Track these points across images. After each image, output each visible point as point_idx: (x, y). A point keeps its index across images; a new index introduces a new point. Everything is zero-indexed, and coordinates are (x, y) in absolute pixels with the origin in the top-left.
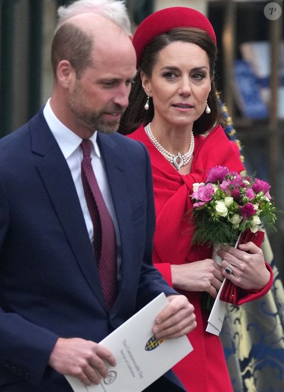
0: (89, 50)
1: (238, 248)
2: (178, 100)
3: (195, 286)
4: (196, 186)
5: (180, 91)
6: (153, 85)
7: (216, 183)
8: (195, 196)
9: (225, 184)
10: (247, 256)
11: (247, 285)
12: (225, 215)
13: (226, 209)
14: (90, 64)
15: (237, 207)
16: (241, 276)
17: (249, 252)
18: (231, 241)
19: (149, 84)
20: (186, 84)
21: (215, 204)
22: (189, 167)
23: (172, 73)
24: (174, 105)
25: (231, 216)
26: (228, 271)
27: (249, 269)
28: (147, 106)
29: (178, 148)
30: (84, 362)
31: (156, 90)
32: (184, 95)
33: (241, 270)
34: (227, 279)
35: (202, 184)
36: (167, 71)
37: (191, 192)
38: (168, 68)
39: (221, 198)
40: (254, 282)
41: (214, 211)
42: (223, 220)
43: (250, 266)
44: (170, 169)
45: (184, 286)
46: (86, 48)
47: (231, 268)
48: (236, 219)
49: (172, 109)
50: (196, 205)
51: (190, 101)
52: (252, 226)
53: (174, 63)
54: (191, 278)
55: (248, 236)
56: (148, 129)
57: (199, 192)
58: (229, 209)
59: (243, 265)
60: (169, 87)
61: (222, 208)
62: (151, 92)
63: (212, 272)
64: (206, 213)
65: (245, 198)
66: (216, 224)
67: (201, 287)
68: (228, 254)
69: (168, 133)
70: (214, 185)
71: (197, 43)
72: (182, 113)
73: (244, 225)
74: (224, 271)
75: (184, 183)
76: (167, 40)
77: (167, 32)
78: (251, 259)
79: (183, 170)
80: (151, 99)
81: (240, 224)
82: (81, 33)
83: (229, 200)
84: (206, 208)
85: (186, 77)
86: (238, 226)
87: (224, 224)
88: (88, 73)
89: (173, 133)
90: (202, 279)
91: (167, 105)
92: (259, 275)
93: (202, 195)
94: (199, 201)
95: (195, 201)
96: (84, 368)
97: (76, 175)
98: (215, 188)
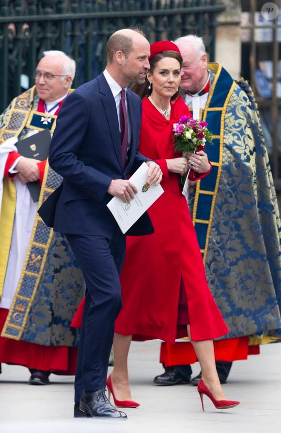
0: (131, 43)
1: (195, 153)
2: (167, 85)
3: (177, 171)
4: (175, 125)
5: (169, 81)
6: (154, 78)
7: (184, 123)
8: (175, 130)
9: (188, 123)
10: (201, 157)
11: (201, 171)
12: (190, 138)
13: (191, 136)
14: (132, 50)
15: (195, 134)
16: (199, 167)
17: (201, 155)
18: (192, 150)
19: (152, 77)
20: (171, 77)
21: (185, 133)
22: (169, 116)
23: (165, 72)
24: (165, 87)
25: (193, 138)
26: (192, 165)
27: (202, 163)
28: (150, 87)
29: (165, 108)
30: (125, 189)
31: (156, 80)
32: (170, 83)
33: (198, 164)
34: (191, 169)
35: (178, 124)
36: (163, 71)
37: (173, 128)
38: (163, 70)
39: (188, 130)
40: (204, 170)
41: (185, 136)
42: (190, 140)
43: (202, 162)
44: (162, 117)
45: (172, 170)
46: (130, 43)
47: (193, 163)
48: (195, 140)
49: (165, 89)
50: (176, 134)
51: (173, 85)
52: (202, 143)
53: (166, 67)
54: (176, 167)
55: (200, 148)
56: (150, 98)
57: (177, 128)
58: (192, 135)
59: (199, 162)
60: (163, 79)
61: (188, 135)
62: (152, 81)
63: (185, 165)
64: (181, 138)
65: (199, 129)
66: (187, 142)
67: (179, 171)
68: (191, 157)
69: (161, 100)
70: (183, 124)
71: (176, 58)
72: (169, 90)
73: (198, 142)
74: (190, 165)
75: (169, 124)
76: (161, 56)
77: (161, 53)
78: (203, 159)
79: (168, 118)
80: (152, 84)
81: (197, 142)
82: (125, 37)
83: (192, 131)
84: (180, 136)
85: (171, 74)
86: (196, 143)
87: (190, 143)
88: (132, 55)
89: (163, 101)
90: (180, 167)
91: (162, 87)
92: (206, 166)
93: (178, 129)
94: (177, 132)
95: (174, 132)
96: (124, 191)
97: (117, 104)
98: (184, 126)
